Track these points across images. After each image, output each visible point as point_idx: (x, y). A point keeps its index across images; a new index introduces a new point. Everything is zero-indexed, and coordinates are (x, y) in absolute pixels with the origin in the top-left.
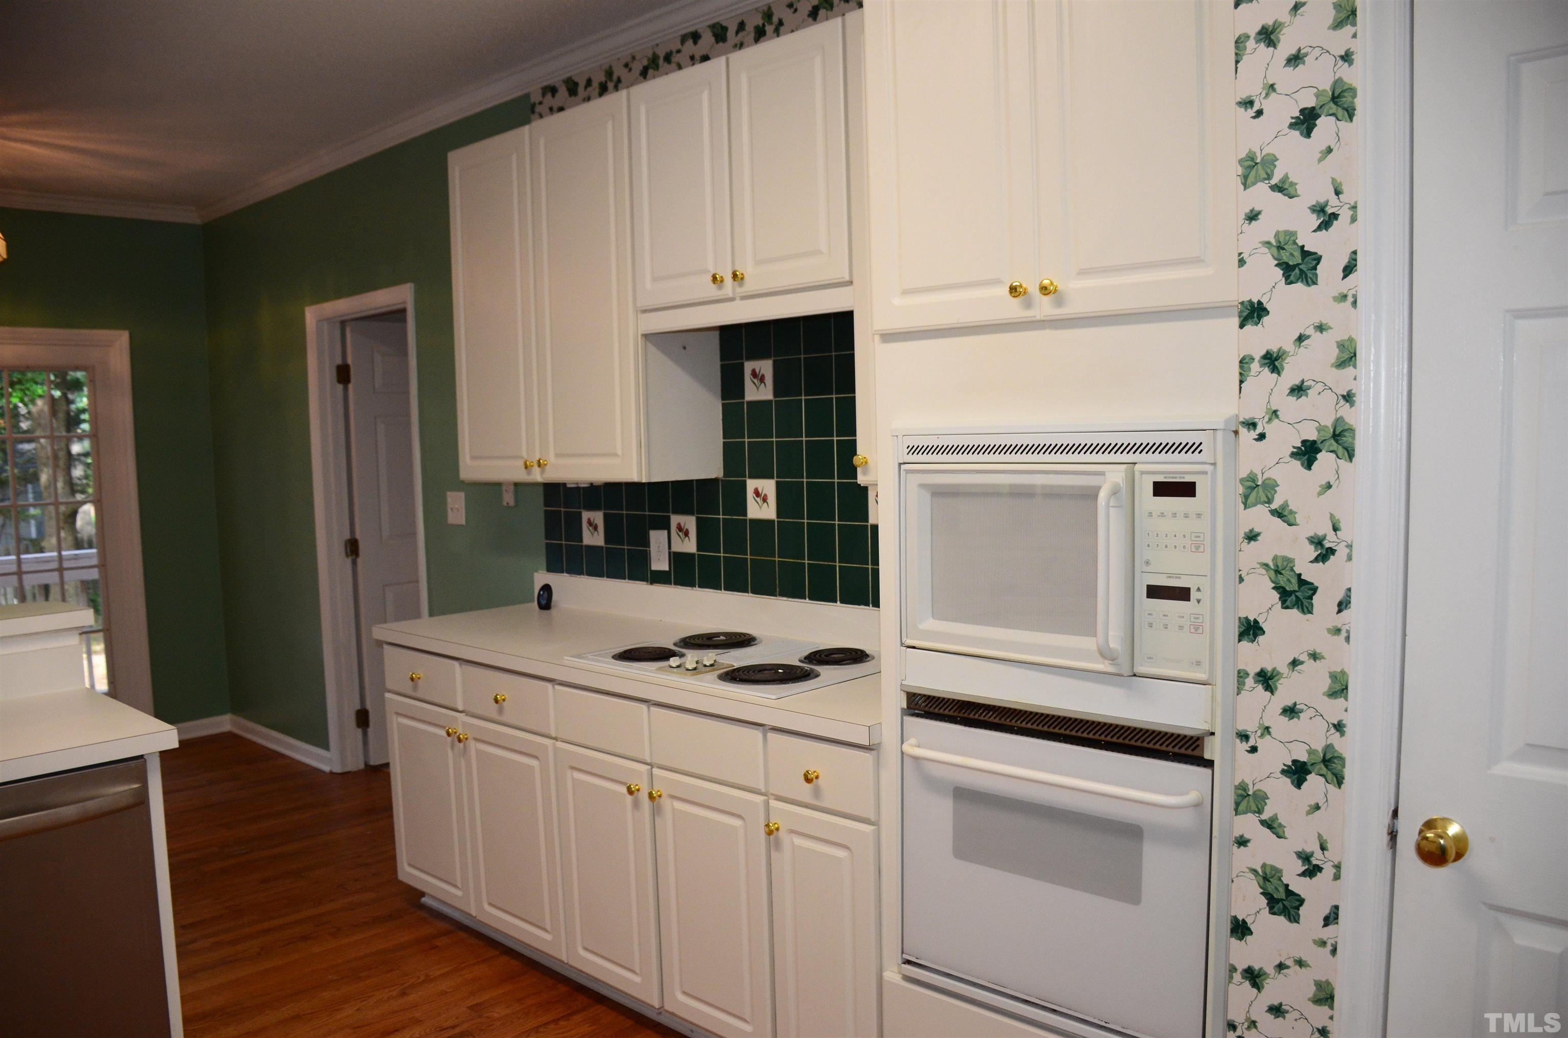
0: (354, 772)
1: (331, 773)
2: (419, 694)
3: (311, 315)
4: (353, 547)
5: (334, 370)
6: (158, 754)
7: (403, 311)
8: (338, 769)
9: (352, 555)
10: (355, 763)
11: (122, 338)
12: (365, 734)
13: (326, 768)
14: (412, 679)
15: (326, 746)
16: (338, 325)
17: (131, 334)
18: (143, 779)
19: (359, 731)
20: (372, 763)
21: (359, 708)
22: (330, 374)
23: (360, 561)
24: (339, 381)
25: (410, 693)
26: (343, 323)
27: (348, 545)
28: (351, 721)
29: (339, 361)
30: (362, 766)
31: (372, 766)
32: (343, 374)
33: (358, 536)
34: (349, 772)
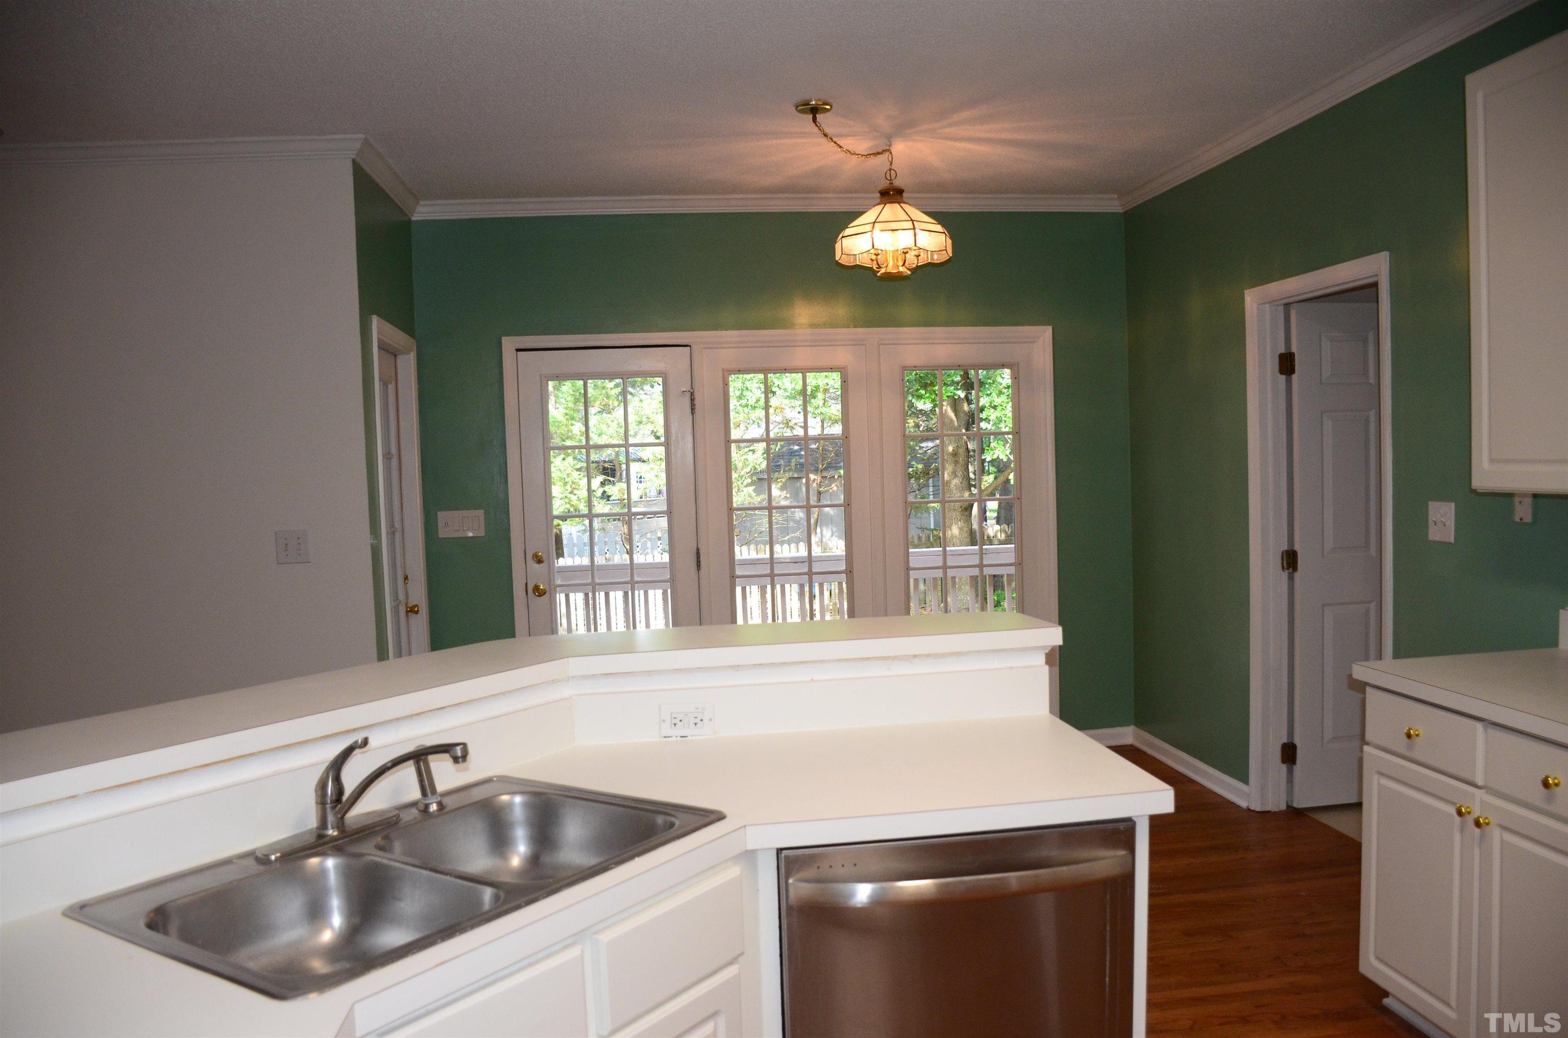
0: (1275, 812)
1: (1249, 810)
2: (1415, 755)
3: (1252, 299)
4: (1290, 560)
5: (1277, 360)
6: (1147, 817)
7: (1375, 285)
8: (1257, 806)
9: (1288, 569)
10: (1275, 802)
11: (1045, 334)
12: (1290, 772)
13: (1243, 804)
14: (1409, 736)
15: (1245, 779)
16: (1281, 308)
17: (1053, 328)
18: (1130, 845)
19: (1284, 767)
20: (1296, 804)
21: (1285, 741)
22: (1272, 364)
23: (1297, 575)
24: (1282, 372)
25: (1403, 751)
26: (1287, 306)
27: (1285, 556)
28: (1276, 754)
29: (1282, 350)
30: (1283, 807)
31: (1294, 808)
32: (1287, 364)
33: (1297, 547)
34: (1268, 812)
